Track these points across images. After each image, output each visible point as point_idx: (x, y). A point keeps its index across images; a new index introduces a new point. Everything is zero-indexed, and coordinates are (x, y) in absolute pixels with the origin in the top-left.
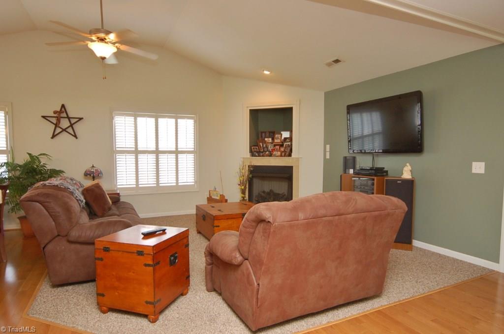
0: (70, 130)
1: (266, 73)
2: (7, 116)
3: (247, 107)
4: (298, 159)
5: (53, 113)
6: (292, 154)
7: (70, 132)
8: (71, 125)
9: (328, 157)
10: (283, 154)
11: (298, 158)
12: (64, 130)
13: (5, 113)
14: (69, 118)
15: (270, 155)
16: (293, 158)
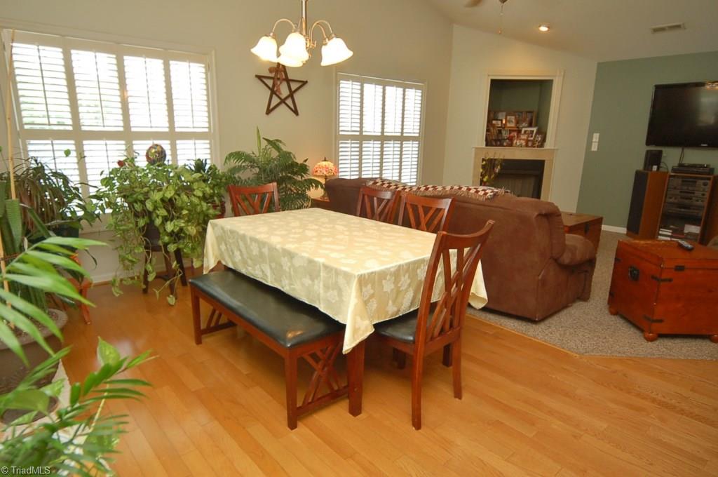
0: (289, 102)
1: (544, 29)
2: (209, 74)
3: (489, 75)
4: (552, 151)
5: (268, 71)
6: (545, 144)
7: (289, 105)
8: (291, 95)
9: (594, 148)
10: (530, 144)
11: (554, 150)
12: (283, 101)
13: (205, 67)
14: (288, 81)
15: (511, 145)
16: (546, 150)
